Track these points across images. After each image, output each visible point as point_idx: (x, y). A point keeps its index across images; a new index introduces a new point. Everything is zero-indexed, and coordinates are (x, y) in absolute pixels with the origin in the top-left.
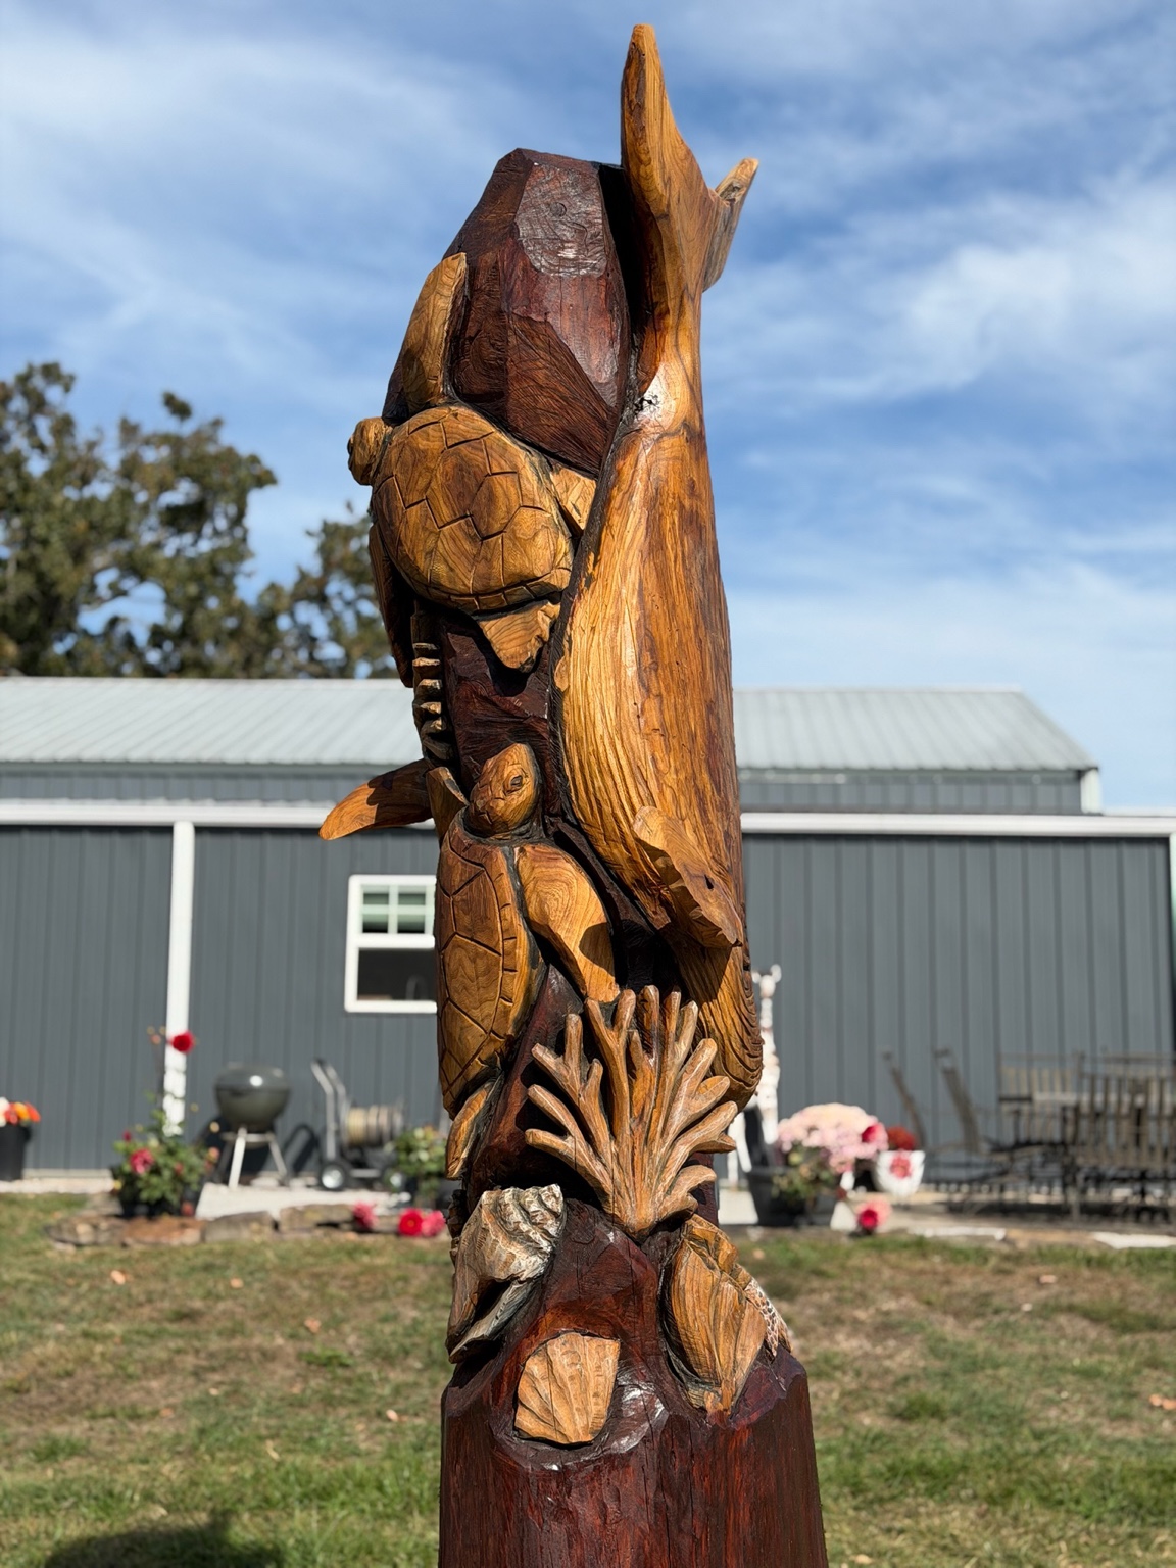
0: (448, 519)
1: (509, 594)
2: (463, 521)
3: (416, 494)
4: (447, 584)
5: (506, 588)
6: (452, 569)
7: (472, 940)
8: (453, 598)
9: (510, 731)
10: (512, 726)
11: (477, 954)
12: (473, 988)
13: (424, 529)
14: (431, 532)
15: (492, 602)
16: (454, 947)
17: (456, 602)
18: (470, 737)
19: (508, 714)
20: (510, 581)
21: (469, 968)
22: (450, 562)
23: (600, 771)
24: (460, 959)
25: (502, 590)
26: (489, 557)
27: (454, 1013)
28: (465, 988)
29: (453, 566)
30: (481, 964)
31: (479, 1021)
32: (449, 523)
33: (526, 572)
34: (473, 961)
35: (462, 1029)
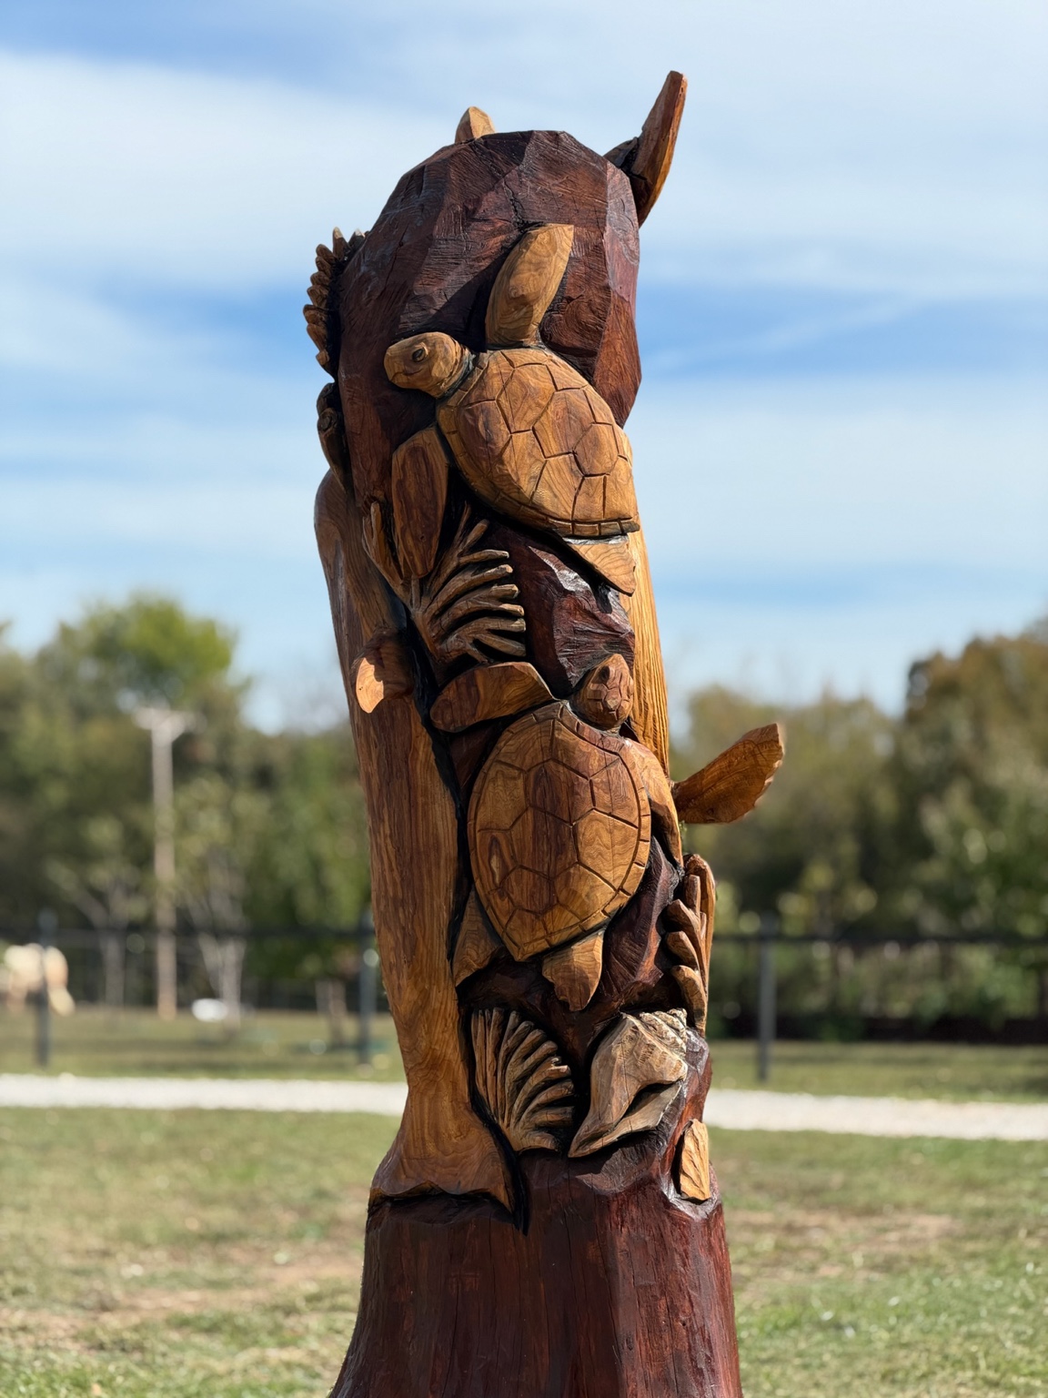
0: (555, 453)
1: (604, 526)
2: (567, 456)
3: (524, 423)
4: (550, 508)
5: (602, 522)
6: (556, 496)
7: (610, 814)
8: (551, 520)
9: (606, 642)
10: (608, 639)
11: (615, 827)
12: (608, 855)
13: (530, 455)
14: (537, 460)
15: (586, 529)
16: (591, 820)
17: (552, 524)
18: (567, 642)
19: (609, 627)
20: (609, 516)
21: (606, 839)
22: (555, 490)
23: (650, 681)
24: (597, 830)
25: (599, 522)
26: (591, 492)
27: (584, 873)
28: (600, 854)
29: (558, 493)
30: (618, 835)
31: (611, 881)
32: (555, 456)
33: (624, 512)
34: (611, 832)
35: (592, 887)
